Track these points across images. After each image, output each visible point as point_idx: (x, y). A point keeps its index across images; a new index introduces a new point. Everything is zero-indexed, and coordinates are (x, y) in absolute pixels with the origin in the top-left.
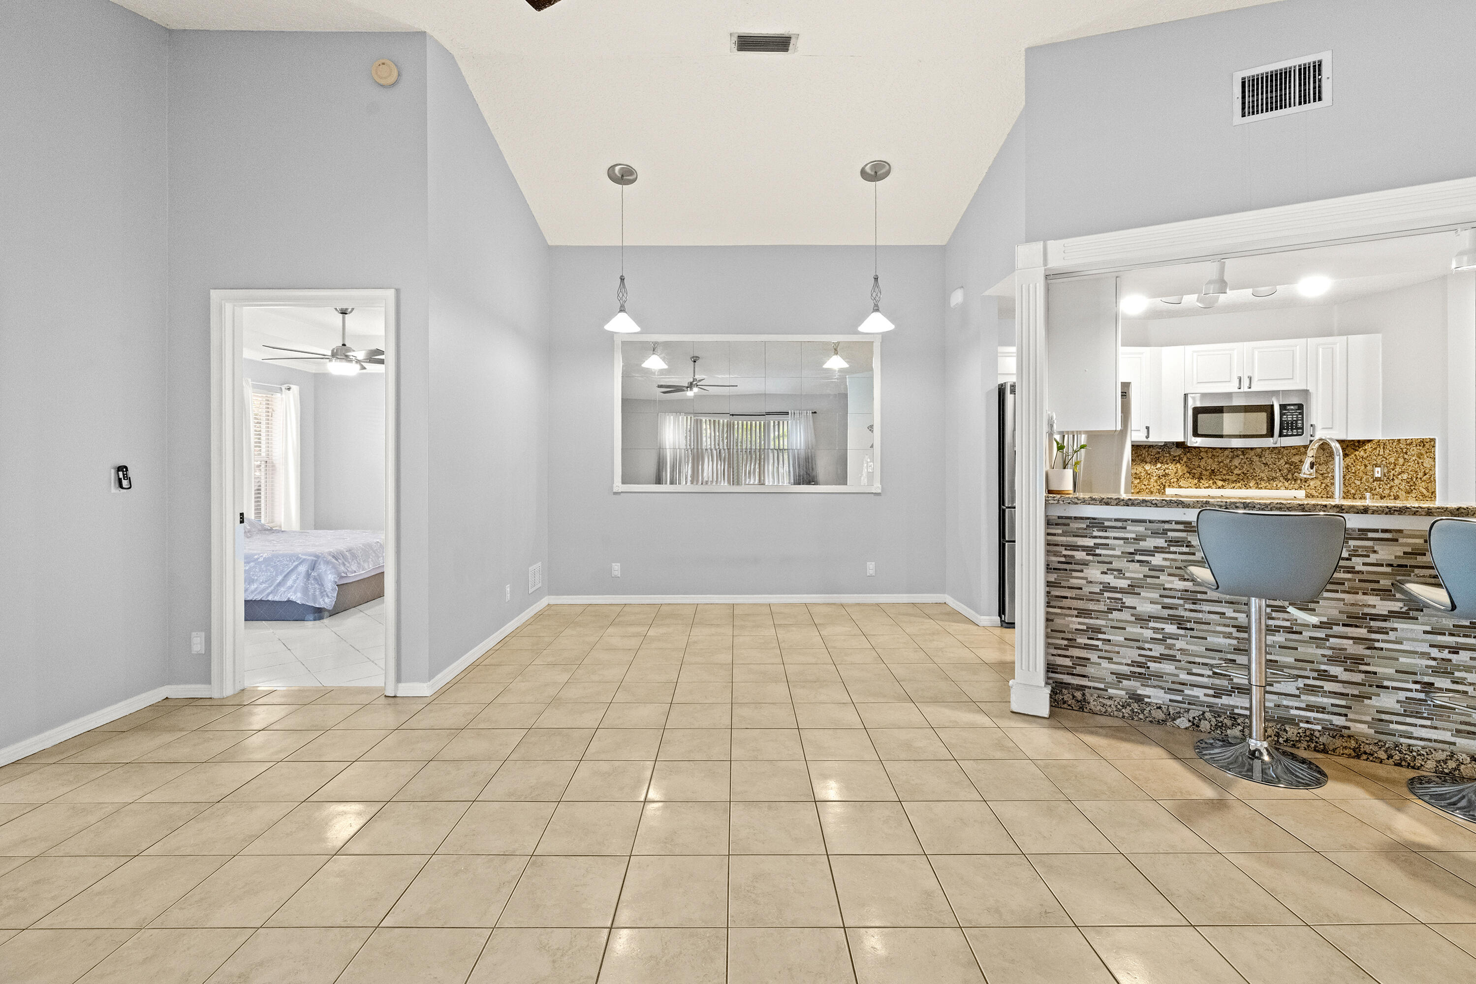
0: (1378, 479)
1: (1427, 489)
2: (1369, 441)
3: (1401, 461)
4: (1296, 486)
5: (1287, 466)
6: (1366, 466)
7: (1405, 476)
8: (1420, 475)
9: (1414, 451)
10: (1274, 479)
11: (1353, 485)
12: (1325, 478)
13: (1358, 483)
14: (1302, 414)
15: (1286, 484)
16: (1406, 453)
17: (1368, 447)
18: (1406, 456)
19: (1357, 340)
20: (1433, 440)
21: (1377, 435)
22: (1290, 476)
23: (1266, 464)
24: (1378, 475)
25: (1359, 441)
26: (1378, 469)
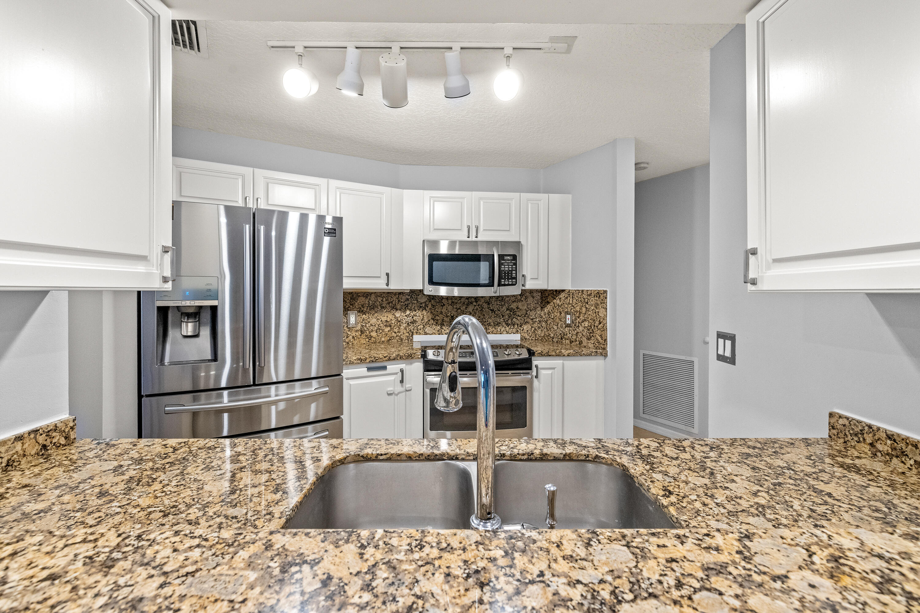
0: (568, 326)
1: (601, 336)
2: (563, 291)
3: (584, 310)
4: (514, 330)
5: (508, 312)
6: (561, 313)
7: (586, 324)
8: (597, 323)
9: (593, 301)
10: (498, 324)
11: (552, 330)
12: (534, 322)
13: (555, 327)
14: (515, 264)
15: (507, 329)
16: (587, 303)
17: (562, 295)
18: (587, 306)
19: (555, 198)
20: (605, 292)
21: (568, 286)
22: (510, 322)
23: (492, 310)
24: (568, 322)
25: (556, 291)
26: (568, 317)
